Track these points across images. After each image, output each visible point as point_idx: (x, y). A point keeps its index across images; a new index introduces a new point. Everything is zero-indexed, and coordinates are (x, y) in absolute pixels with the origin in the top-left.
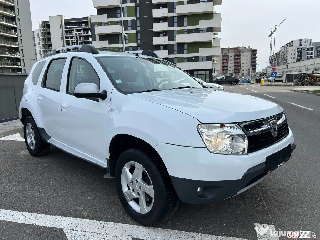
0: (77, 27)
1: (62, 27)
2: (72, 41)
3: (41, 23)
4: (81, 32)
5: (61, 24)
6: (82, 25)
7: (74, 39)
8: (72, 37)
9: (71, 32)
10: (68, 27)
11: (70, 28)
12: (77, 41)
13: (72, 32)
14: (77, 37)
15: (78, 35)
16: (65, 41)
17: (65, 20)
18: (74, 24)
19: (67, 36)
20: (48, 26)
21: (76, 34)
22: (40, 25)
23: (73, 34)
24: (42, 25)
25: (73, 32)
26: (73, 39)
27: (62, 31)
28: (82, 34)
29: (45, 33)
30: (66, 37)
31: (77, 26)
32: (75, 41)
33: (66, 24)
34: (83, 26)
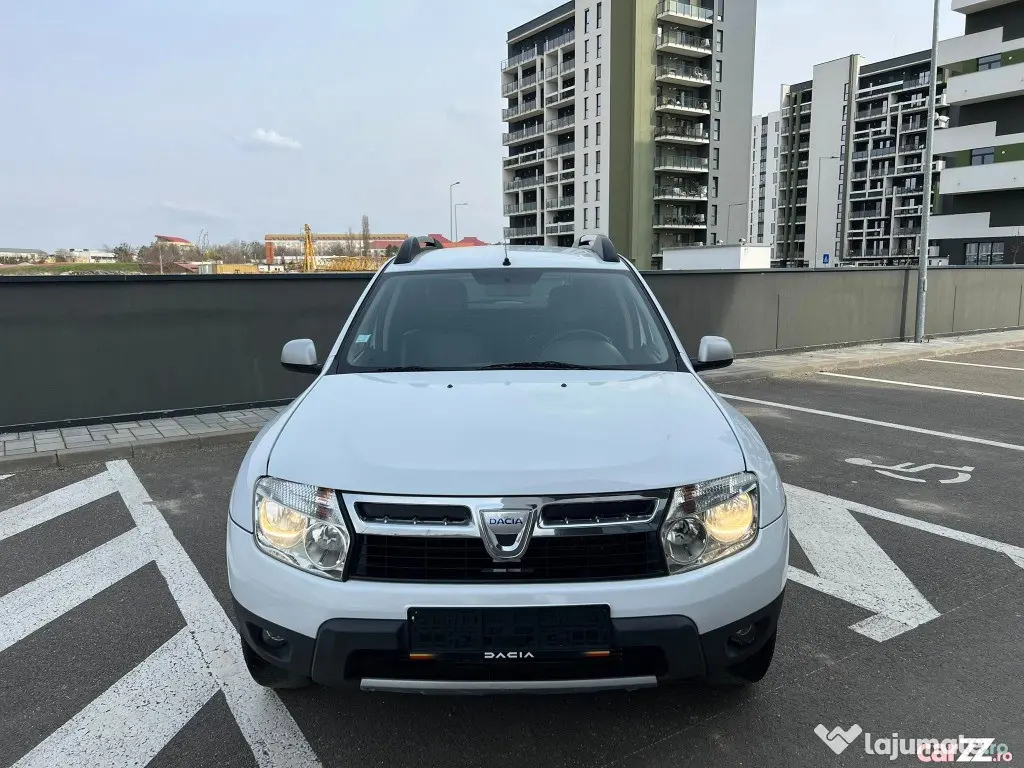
0: (901, 87)
1: (850, 94)
2: (875, 133)
3: (787, 90)
4: (912, 102)
5: (849, 83)
6: (922, 75)
7: (886, 127)
8: (877, 123)
9: (878, 104)
10: (871, 89)
11: (875, 92)
12: (894, 132)
13: (882, 106)
14: (894, 119)
15: (900, 113)
16: (851, 138)
17: (863, 69)
18: (891, 78)
19: (861, 119)
20: (807, 97)
21: (892, 110)
22: (784, 96)
23: (884, 109)
24: (789, 97)
25: (885, 103)
26: (882, 128)
27: (847, 109)
28: (915, 106)
29: (795, 119)
30: (857, 123)
31: (901, 82)
32: (888, 134)
33: (864, 83)
34: (924, 80)
